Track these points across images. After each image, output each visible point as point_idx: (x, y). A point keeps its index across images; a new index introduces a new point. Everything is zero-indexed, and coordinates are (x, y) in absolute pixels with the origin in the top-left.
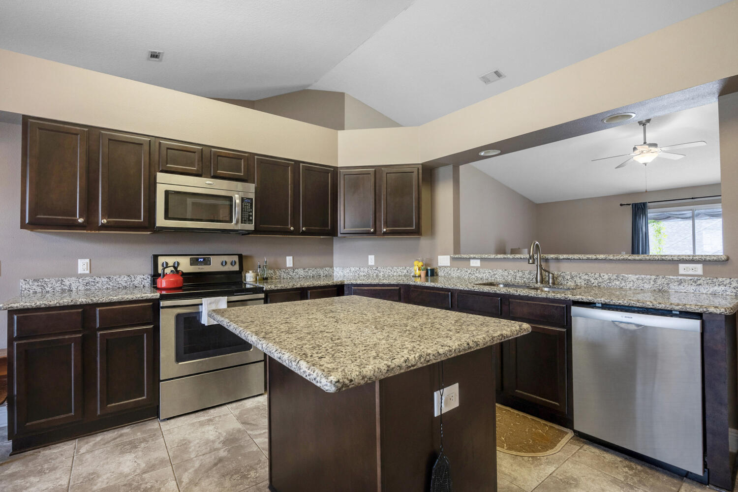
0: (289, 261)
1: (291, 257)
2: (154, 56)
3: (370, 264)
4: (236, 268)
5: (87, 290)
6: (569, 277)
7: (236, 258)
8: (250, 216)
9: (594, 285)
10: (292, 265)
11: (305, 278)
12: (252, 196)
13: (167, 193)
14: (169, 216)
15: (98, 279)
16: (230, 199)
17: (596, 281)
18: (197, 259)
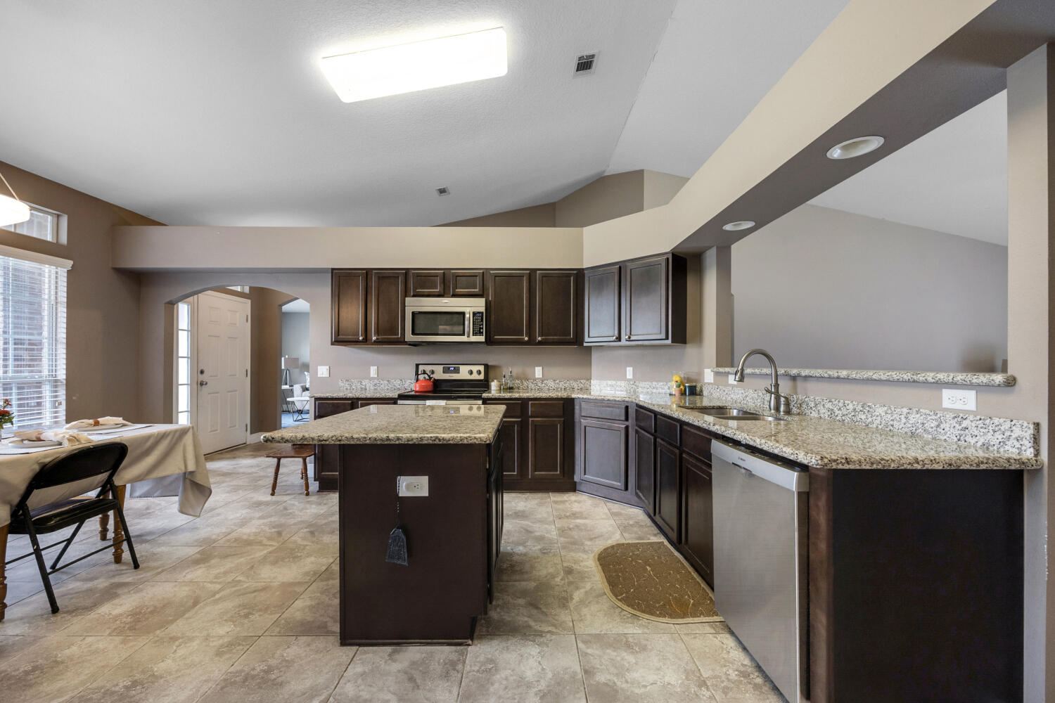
0: (538, 372)
1: (541, 368)
2: (442, 191)
3: (628, 377)
4: (482, 377)
5: (375, 389)
6: (813, 405)
7: (482, 368)
8: (480, 328)
9: (838, 418)
10: (541, 376)
11: (556, 390)
12: (483, 309)
13: (413, 313)
14: (416, 332)
15: (382, 382)
16: (463, 314)
17: (840, 412)
18: (449, 368)
